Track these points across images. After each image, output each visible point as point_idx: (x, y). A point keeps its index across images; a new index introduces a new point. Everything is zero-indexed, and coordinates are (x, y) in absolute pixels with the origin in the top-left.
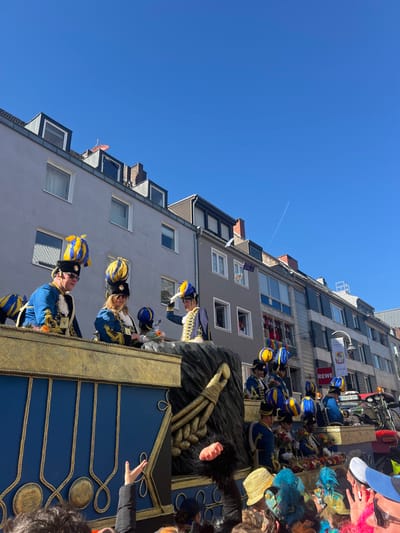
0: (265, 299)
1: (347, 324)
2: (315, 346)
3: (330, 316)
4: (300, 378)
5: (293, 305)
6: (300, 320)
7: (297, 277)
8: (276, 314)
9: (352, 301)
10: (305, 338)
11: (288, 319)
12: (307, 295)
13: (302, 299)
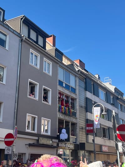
0: (61, 83)
1: (107, 101)
2: (87, 111)
3: (98, 96)
4: (76, 129)
5: (77, 88)
6: (80, 96)
7: (81, 72)
8: (67, 92)
9: (112, 88)
10: (82, 107)
11: (73, 95)
12: (86, 83)
13: (83, 85)
